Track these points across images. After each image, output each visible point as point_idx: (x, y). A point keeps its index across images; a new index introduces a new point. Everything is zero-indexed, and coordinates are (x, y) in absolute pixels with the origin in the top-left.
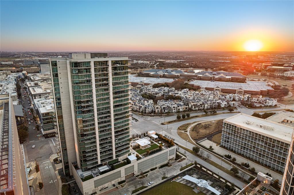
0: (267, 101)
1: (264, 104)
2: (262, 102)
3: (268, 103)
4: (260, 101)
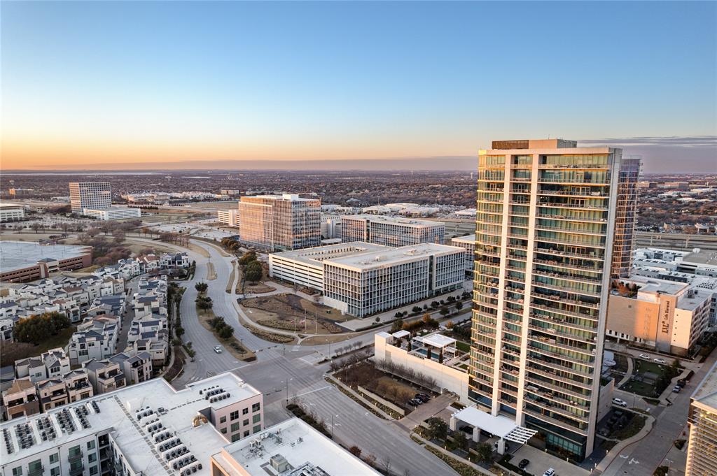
2: (167, 264)
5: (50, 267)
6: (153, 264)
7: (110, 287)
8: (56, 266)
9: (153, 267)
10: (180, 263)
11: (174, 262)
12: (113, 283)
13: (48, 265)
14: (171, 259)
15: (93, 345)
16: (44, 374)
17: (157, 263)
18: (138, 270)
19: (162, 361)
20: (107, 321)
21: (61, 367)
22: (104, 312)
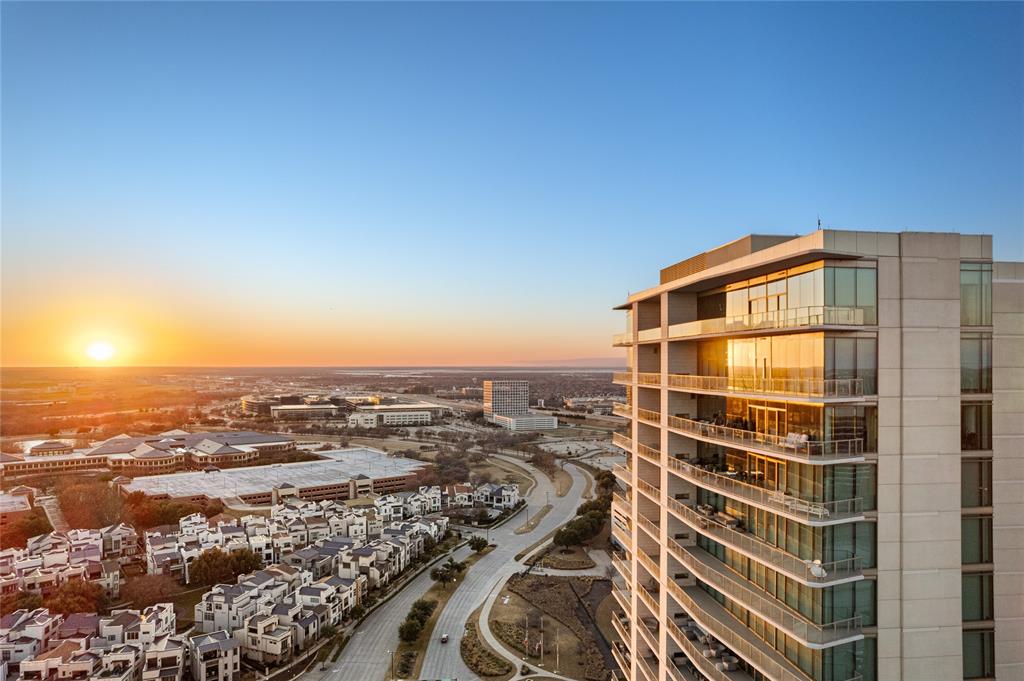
0: (504, 493)
1: (495, 504)
2: (483, 500)
3: (507, 499)
4: (476, 500)
5: (360, 487)
6: (462, 498)
7: (361, 525)
8: (368, 486)
9: (462, 502)
10: (499, 501)
11: (492, 498)
12: (368, 519)
13: (359, 483)
14: (488, 494)
15: (220, 608)
16: (119, 638)
17: (470, 497)
18: (438, 504)
19: (275, 658)
20: (281, 574)
21: (140, 633)
22: (300, 561)
